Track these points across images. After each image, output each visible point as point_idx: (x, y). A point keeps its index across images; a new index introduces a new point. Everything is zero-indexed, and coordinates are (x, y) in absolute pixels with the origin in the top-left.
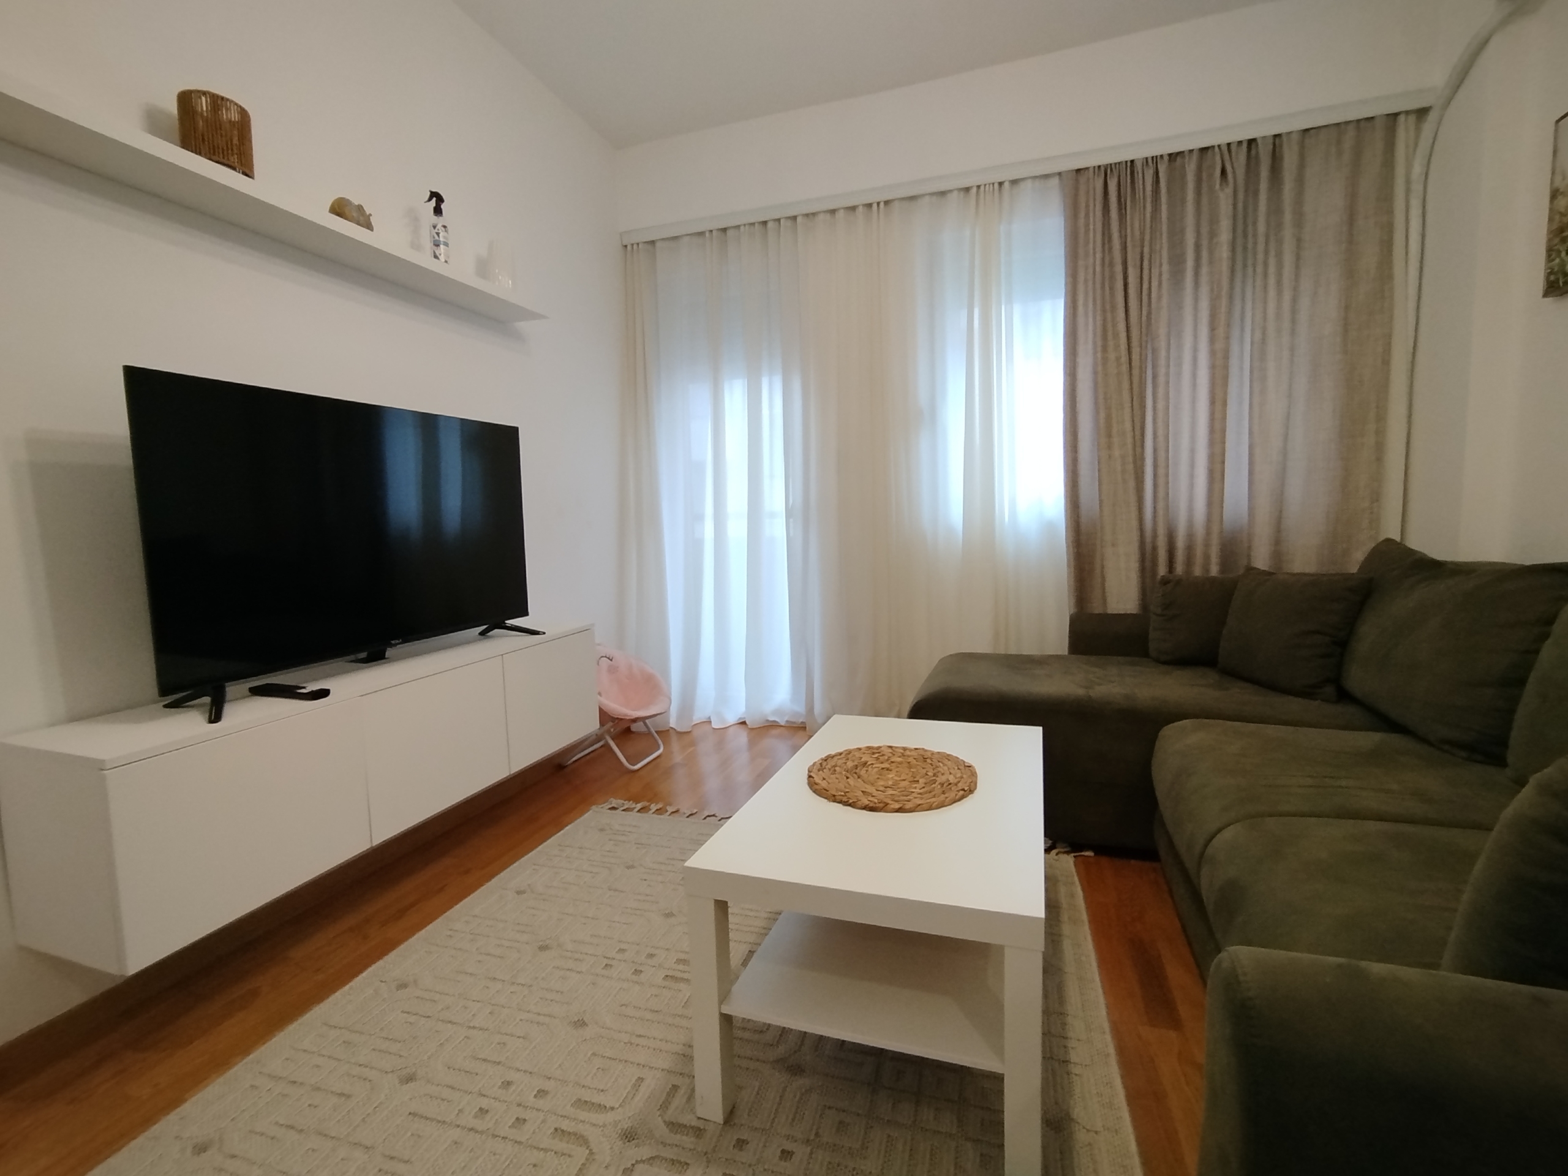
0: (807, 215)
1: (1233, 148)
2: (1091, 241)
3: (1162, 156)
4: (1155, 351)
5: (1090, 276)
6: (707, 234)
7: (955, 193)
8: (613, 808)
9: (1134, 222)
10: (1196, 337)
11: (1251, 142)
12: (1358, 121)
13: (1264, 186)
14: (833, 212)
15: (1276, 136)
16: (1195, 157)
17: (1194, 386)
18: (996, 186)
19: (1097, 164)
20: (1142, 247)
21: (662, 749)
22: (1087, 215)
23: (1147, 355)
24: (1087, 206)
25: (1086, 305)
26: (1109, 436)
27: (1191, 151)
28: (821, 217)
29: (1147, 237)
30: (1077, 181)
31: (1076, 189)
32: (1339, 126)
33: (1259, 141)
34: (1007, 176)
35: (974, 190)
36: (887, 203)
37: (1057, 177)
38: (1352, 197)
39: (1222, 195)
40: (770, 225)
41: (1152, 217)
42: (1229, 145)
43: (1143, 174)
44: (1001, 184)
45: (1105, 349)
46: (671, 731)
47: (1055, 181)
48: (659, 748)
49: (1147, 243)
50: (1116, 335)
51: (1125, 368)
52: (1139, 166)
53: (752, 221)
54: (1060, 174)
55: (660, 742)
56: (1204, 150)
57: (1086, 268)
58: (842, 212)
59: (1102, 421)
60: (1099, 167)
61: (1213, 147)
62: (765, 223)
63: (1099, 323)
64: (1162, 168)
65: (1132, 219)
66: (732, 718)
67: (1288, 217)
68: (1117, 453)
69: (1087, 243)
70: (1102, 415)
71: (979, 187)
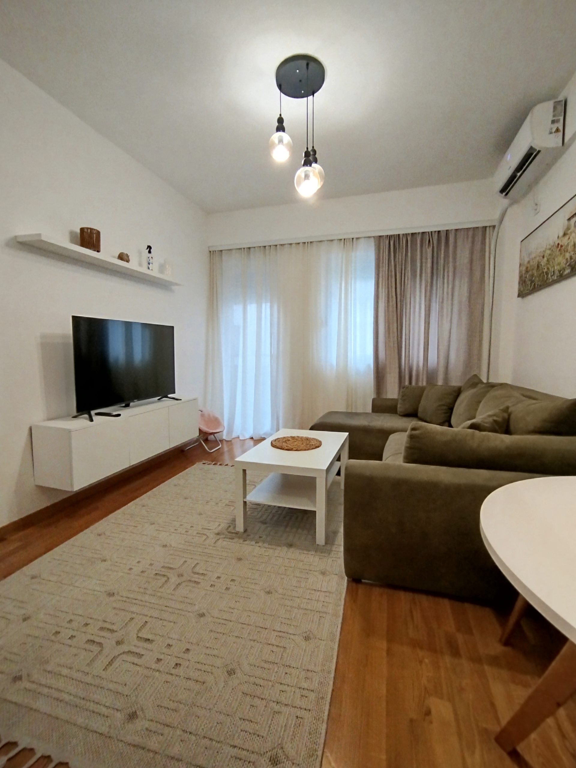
0: (281, 245)
1: (433, 233)
2: (384, 262)
3: (409, 234)
4: (406, 304)
5: (384, 275)
6: (243, 249)
7: (336, 241)
8: (204, 464)
9: (399, 257)
10: (420, 299)
11: (439, 232)
12: (474, 228)
13: (443, 247)
14: (291, 244)
15: (447, 231)
16: (420, 235)
17: (420, 316)
18: (351, 239)
19: (387, 234)
20: (402, 266)
21: (220, 446)
22: (383, 253)
23: (403, 305)
24: (383, 249)
25: (382, 285)
26: (389, 333)
27: (419, 233)
28: (286, 246)
29: (404, 262)
30: (380, 240)
31: (379, 243)
32: (468, 229)
33: (442, 232)
34: (355, 236)
35: (343, 240)
36: (311, 242)
37: (373, 238)
38: (472, 253)
39: (428, 250)
40: (267, 248)
41: (405, 255)
42: (432, 232)
43: (403, 240)
44: (353, 239)
45: (388, 301)
46: (224, 441)
47: (372, 239)
48: (219, 445)
49: (404, 264)
50: (392, 297)
51: (395, 309)
52: (401, 236)
53: (260, 245)
54: (374, 237)
55: (220, 443)
56: (423, 233)
57: (383, 271)
58: (294, 245)
59: (387, 328)
60: (387, 236)
61: (426, 232)
62: (265, 247)
63: (387, 292)
64: (409, 239)
65: (399, 256)
66: (248, 436)
67: (451, 259)
68: (392, 340)
69: (383, 263)
70: (387, 325)
71: (345, 239)
